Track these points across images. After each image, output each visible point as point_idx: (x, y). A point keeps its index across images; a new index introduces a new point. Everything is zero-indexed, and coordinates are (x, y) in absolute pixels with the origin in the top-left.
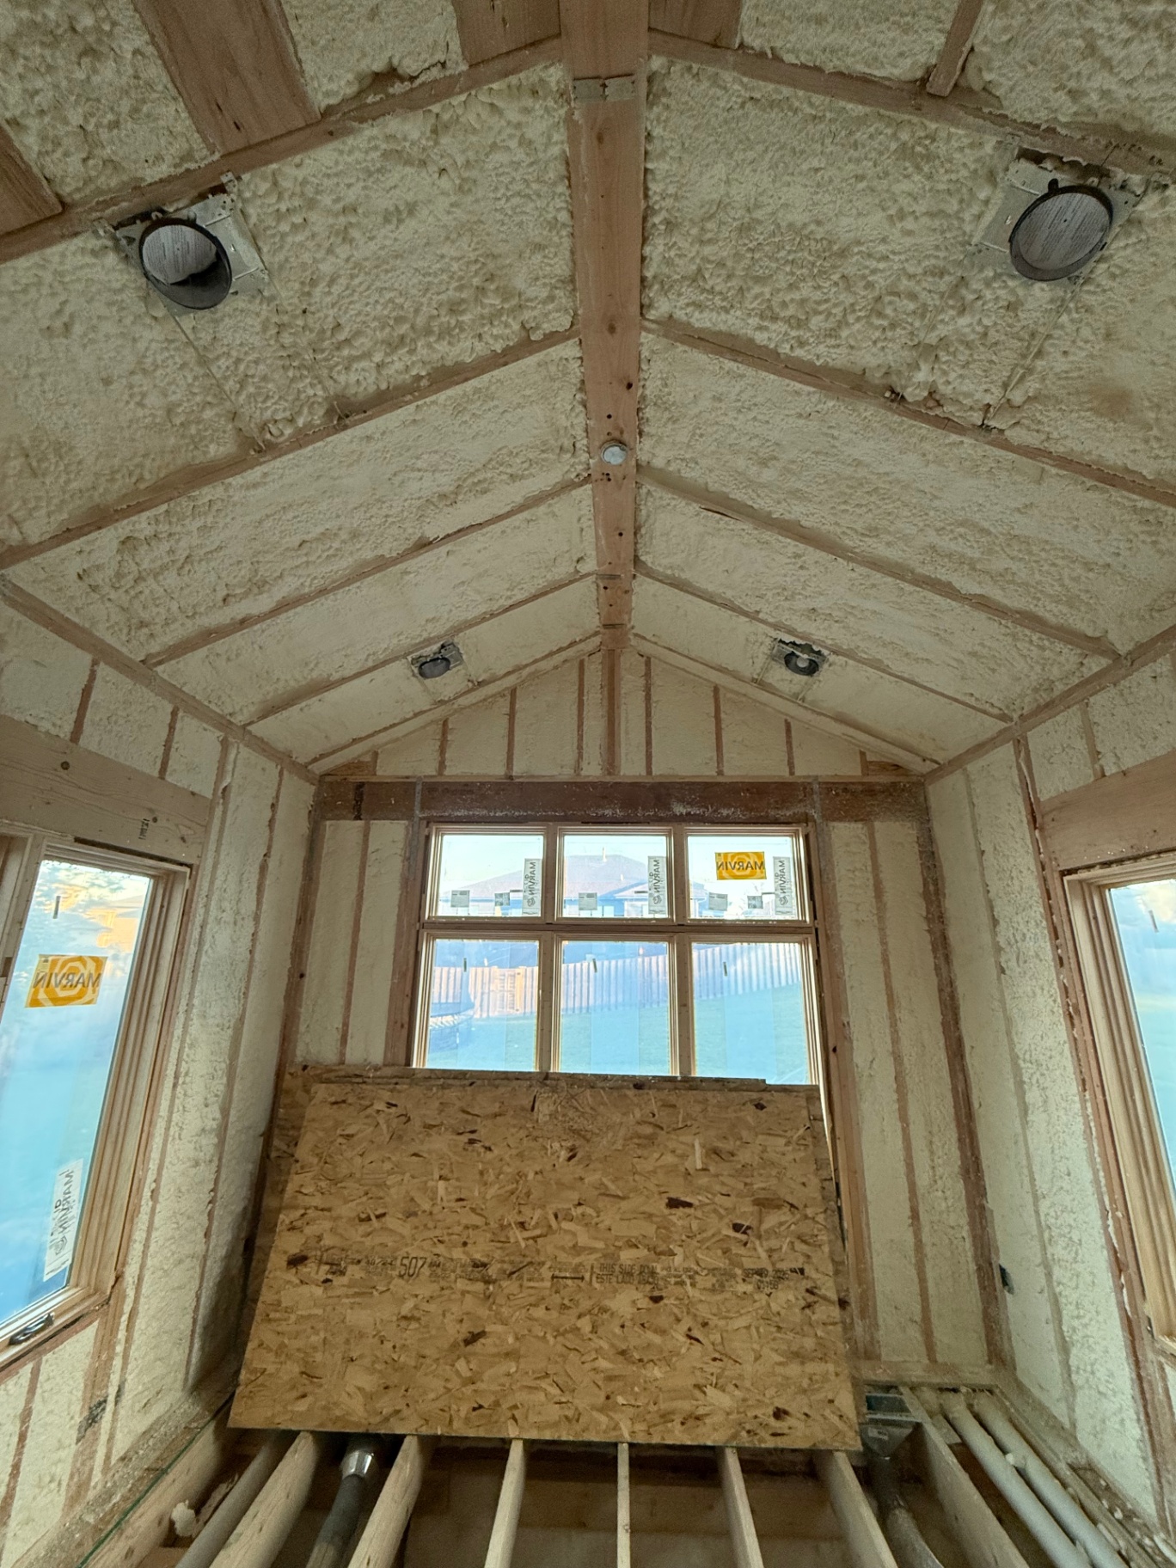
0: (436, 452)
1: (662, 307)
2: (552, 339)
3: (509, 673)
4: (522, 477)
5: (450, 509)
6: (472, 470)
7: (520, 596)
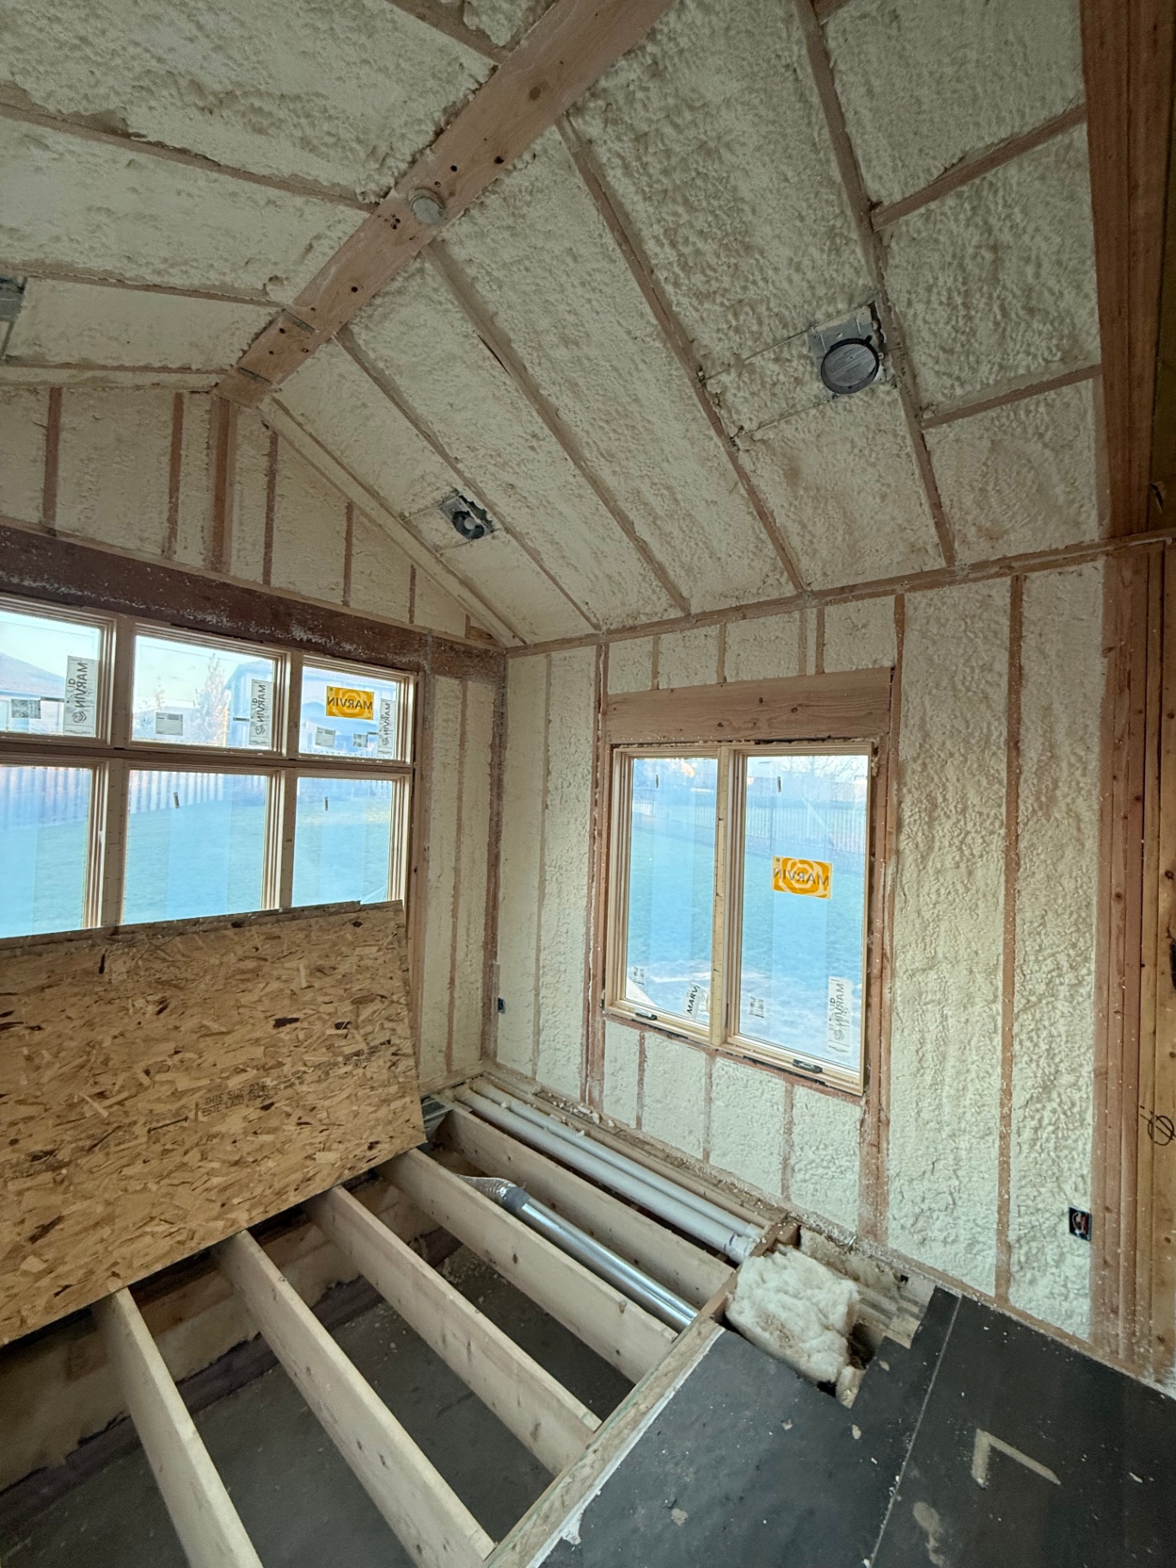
0: (242, 24)
1: (591, 126)
2: (478, 40)
3: (67, 365)
4: (313, 150)
5: (198, 116)
6: (263, 88)
7: (177, 280)
